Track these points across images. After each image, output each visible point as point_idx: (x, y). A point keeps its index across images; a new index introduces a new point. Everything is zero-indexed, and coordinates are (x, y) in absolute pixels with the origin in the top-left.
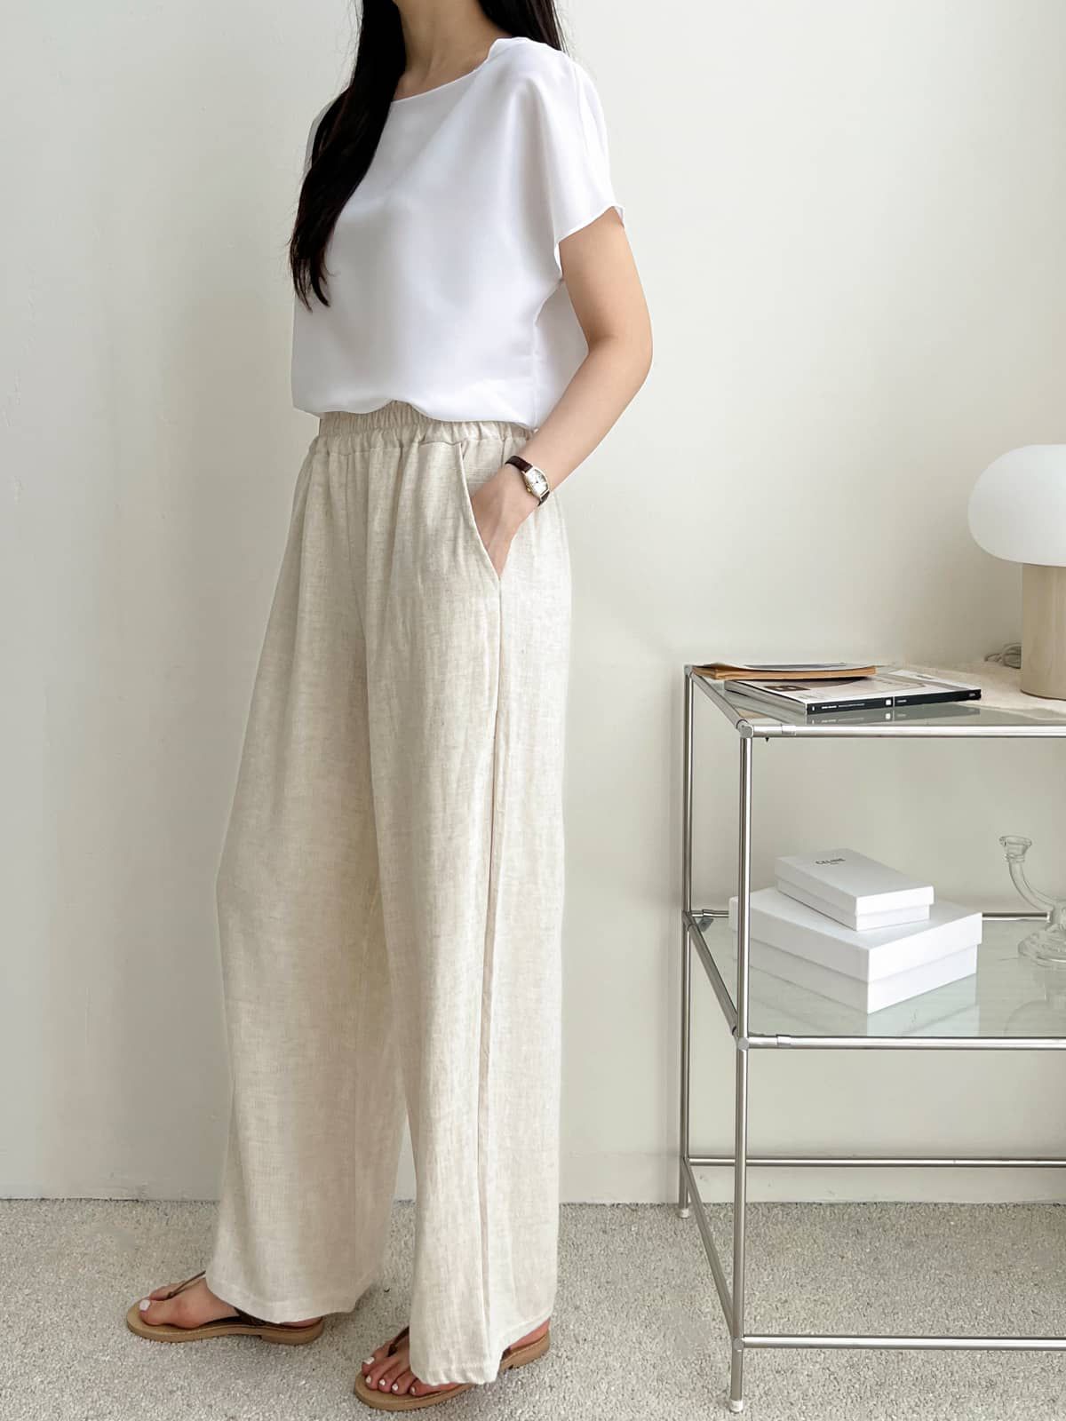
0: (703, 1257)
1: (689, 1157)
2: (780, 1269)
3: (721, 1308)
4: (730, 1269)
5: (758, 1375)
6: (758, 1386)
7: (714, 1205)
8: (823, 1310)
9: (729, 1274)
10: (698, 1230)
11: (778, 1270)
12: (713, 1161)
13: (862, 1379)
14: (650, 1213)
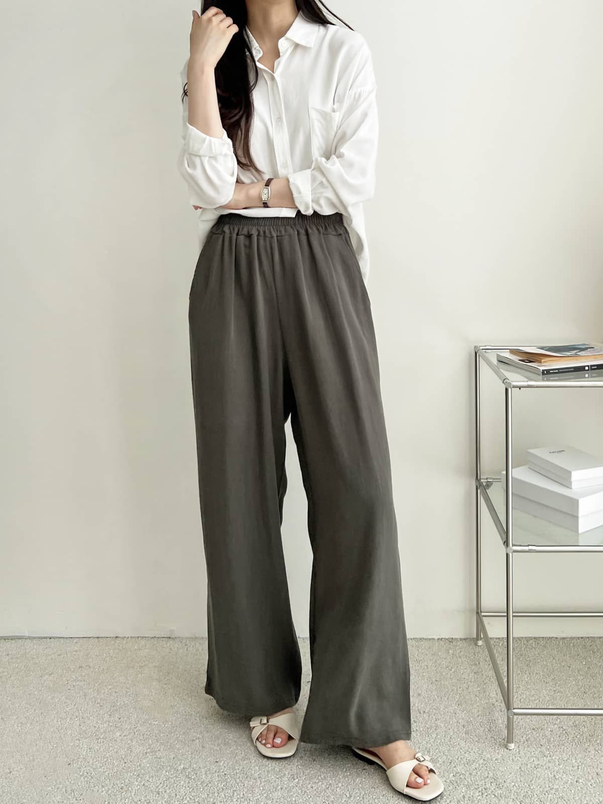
0: (490, 667)
1: (481, 612)
2: (534, 673)
3: (501, 695)
4: (505, 674)
5: (522, 731)
6: (522, 737)
7: (496, 638)
8: (559, 696)
9: (505, 676)
10: (487, 652)
11: (533, 674)
12: (495, 615)
13: (581, 733)
14: (459, 643)
